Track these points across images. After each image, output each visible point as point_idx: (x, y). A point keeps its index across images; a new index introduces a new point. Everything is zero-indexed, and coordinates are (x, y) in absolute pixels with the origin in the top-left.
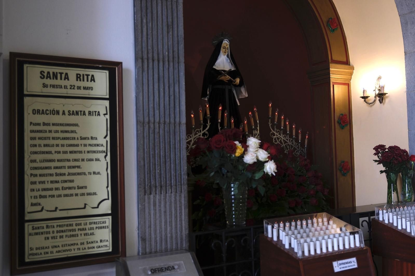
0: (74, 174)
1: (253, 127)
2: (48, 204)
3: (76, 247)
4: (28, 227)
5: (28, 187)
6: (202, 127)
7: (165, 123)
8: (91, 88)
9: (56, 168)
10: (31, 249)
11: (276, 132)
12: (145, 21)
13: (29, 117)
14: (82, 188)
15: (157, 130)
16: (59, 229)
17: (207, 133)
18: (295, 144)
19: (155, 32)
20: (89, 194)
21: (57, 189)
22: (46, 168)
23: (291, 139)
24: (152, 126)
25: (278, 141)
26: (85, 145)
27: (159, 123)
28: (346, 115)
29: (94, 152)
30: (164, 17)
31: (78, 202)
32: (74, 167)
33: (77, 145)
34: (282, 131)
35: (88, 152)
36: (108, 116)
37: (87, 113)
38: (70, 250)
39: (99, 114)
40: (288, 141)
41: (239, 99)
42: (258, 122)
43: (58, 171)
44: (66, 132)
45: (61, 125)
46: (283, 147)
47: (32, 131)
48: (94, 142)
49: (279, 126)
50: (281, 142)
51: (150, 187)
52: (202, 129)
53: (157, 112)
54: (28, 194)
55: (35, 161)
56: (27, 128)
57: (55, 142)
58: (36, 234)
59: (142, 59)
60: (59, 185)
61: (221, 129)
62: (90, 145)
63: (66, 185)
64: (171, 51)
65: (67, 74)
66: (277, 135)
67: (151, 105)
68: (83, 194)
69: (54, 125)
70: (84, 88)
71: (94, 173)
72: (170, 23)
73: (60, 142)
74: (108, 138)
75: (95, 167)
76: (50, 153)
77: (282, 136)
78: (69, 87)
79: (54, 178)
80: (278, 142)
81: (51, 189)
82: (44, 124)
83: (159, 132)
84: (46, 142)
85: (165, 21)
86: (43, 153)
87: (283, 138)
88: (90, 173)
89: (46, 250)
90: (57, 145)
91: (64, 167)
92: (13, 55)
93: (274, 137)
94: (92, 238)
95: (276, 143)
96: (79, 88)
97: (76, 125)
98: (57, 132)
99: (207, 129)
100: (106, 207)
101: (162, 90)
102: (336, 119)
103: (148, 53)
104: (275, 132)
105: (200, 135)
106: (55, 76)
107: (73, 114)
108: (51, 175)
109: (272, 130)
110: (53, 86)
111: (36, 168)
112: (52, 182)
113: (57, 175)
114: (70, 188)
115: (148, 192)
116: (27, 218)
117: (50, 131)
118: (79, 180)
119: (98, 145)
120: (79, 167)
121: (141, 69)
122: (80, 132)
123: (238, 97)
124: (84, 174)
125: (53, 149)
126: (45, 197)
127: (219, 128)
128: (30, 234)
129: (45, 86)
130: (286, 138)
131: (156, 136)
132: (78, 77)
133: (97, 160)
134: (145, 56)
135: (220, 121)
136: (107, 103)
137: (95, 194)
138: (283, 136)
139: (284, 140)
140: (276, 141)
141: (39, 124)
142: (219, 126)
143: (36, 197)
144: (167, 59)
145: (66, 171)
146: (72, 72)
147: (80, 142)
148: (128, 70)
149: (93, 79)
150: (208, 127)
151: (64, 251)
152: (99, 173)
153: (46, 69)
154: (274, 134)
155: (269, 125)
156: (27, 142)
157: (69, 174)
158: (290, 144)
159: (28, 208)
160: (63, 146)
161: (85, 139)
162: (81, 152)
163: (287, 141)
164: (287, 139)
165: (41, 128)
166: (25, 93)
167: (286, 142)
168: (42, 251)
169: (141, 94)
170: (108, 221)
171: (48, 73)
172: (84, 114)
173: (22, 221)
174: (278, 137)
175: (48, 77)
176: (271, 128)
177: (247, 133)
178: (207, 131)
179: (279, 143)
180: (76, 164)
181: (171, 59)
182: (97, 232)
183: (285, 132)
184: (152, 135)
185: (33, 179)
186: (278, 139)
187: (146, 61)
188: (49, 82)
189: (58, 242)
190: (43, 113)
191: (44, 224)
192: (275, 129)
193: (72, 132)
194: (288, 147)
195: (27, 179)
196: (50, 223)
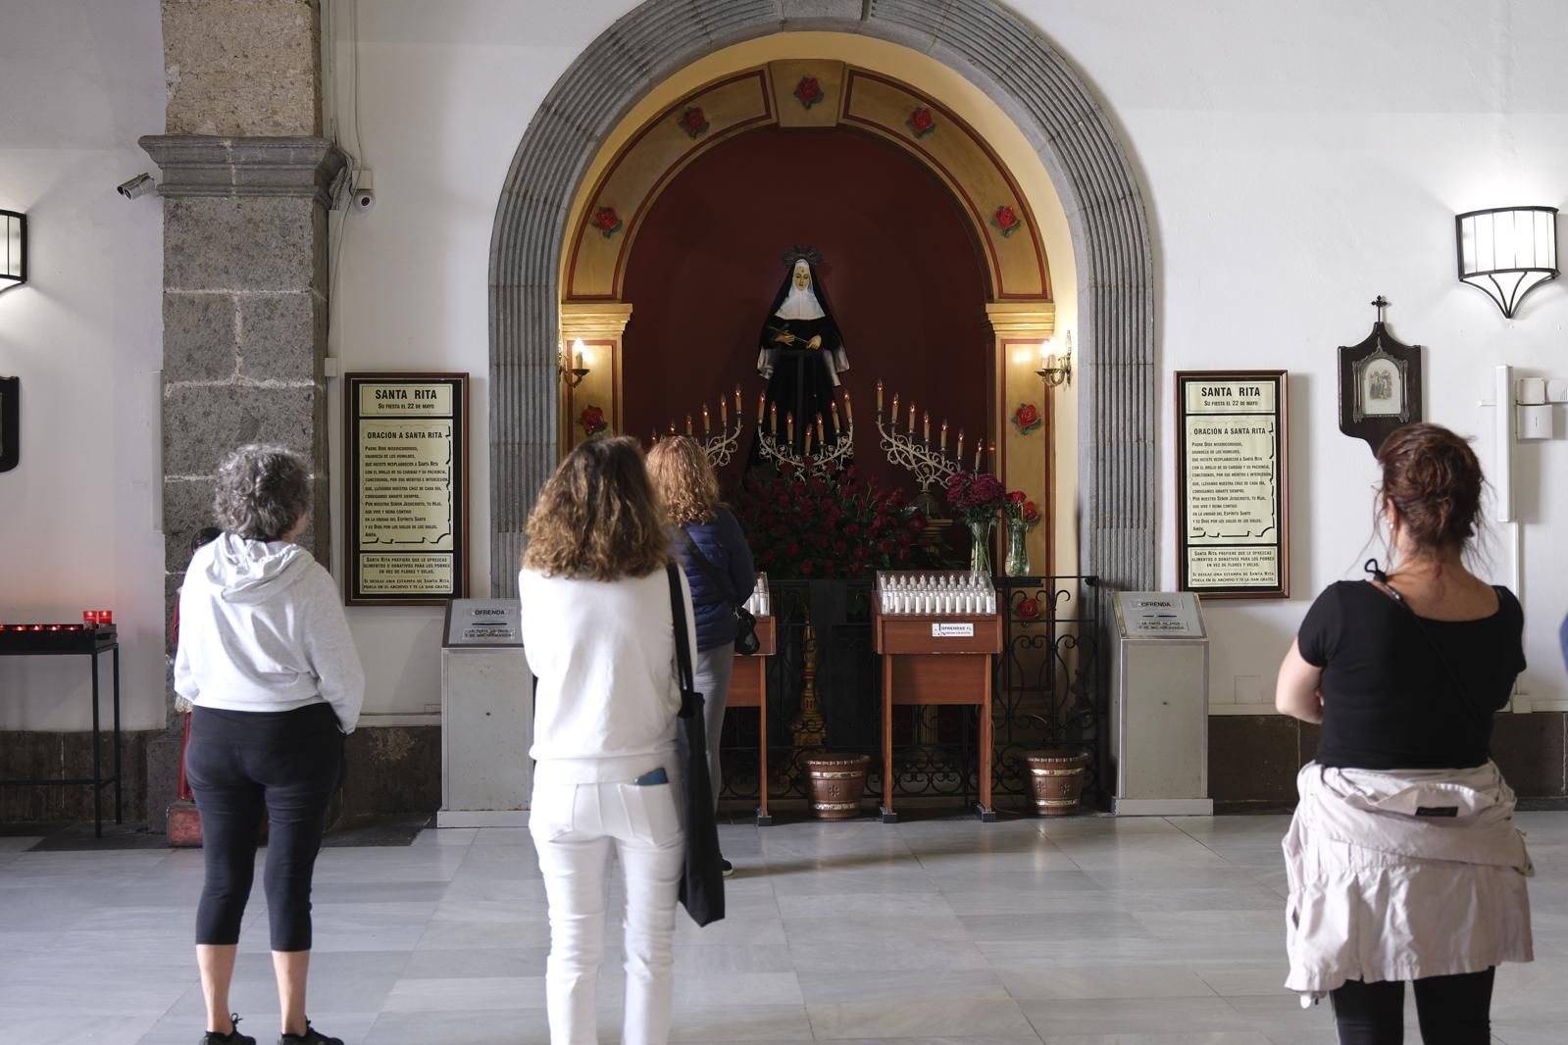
0: (411, 504)
1: (838, 431)
2: (384, 535)
3: (411, 584)
4: (363, 559)
5: (363, 516)
6: (725, 433)
7: (527, 444)
8: (432, 406)
9: (392, 496)
10: (366, 581)
11: (896, 440)
12: (501, 317)
13: (364, 441)
14: (420, 519)
15: (517, 453)
16: (394, 563)
17: (734, 443)
18: (946, 464)
19: (515, 330)
20: (428, 527)
21: (392, 519)
22: (382, 496)
23: (936, 454)
24: (510, 447)
25: (900, 457)
26: (424, 472)
27: (520, 444)
28: (1031, 407)
29: (434, 480)
30: (529, 309)
31: (416, 535)
32: (411, 496)
33: (415, 472)
34: (910, 439)
35: (427, 480)
36: (451, 438)
37: (426, 435)
38: (406, 587)
39: (440, 436)
40: (927, 459)
41: (838, 374)
42: (851, 421)
43: (394, 500)
44: (403, 456)
45: (397, 449)
46: (913, 470)
47: (368, 456)
48: (434, 468)
49: (902, 428)
50: (907, 460)
51: (507, 524)
52: (725, 436)
53: (517, 430)
54: (363, 523)
55: (370, 489)
56: (363, 452)
57: (391, 468)
58: (371, 566)
59: (498, 366)
60: (395, 516)
61: (764, 436)
62: (430, 472)
63: (402, 516)
64: (537, 352)
65: (404, 391)
66: (897, 445)
67: (509, 422)
68: (421, 527)
69: (389, 449)
70: (424, 406)
71: (434, 503)
72: (536, 315)
73: (395, 468)
74: (451, 464)
75: (434, 496)
76: (386, 480)
77: (911, 449)
78: (407, 406)
79: (390, 508)
80: (899, 459)
81: (387, 520)
82: (380, 448)
83: (519, 455)
84: (382, 468)
85: (529, 313)
86: (378, 480)
87: (912, 452)
88: (429, 504)
89: (381, 584)
90: (393, 472)
91: (385, 496)
92: (348, 376)
93: (891, 450)
94: (430, 577)
95: (896, 462)
96: (418, 406)
97: (415, 449)
98: (393, 456)
99: (735, 437)
100: (448, 543)
101: (523, 402)
102: (1010, 414)
103: (505, 357)
104: (893, 441)
105: (721, 448)
106: (392, 395)
107: (411, 436)
108: (387, 504)
109: (884, 435)
110: (390, 406)
111: (370, 497)
112: (387, 512)
113: (392, 504)
114: (407, 519)
115: (503, 529)
116: (363, 547)
117: (386, 456)
118: (416, 512)
119: (439, 472)
120: (416, 496)
121: (496, 378)
122: (419, 457)
123: (836, 369)
124: (423, 504)
125: (389, 476)
126: (380, 527)
127: (761, 435)
128: (365, 566)
129: (381, 406)
130: (920, 450)
131: (517, 460)
132: (417, 394)
133: (438, 489)
134: (502, 362)
135: (761, 421)
136: (450, 422)
137: (434, 527)
138: (914, 447)
139: (914, 456)
140: (894, 458)
141: (374, 449)
142: (760, 431)
143: (371, 527)
144: (530, 362)
145: (402, 500)
146: (411, 389)
147: (418, 468)
148: (480, 380)
149: (434, 396)
150: (738, 432)
151: (400, 587)
152: (439, 504)
153: (382, 387)
154: (890, 445)
155: (877, 426)
156: (363, 469)
157: (406, 504)
158: (932, 463)
159: (363, 538)
160: (399, 472)
161: (423, 464)
162: (419, 480)
163: (923, 457)
164: (925, 455)
165: (377, 452)
166: (361, 415)
167: (918, 460)
168: (377, 584)
169: (496, 408)
170: (450, 558)
171: (385, 391)
172: (424, 436)
173: (357, 552)
174: (900, 449)
175: (385, 396)
176: (882, 432)
177: (822, 443)
178: (735, 439)
179: (903, 462)
180: (413, 492)
181: (537, 362)
182: (436, 570)
183: (918, 440)
184: (510, 460)
185: (369, 508)
186: (900, 453)
187: (502, 368)
188: (384, 401)
189: (393, 576)
190: (379, 436)
191: (379, 556)
192: (894, 434)
193: (410, 456)
194: (926, 470)
195: (362, 508)
196: (385, 555)
